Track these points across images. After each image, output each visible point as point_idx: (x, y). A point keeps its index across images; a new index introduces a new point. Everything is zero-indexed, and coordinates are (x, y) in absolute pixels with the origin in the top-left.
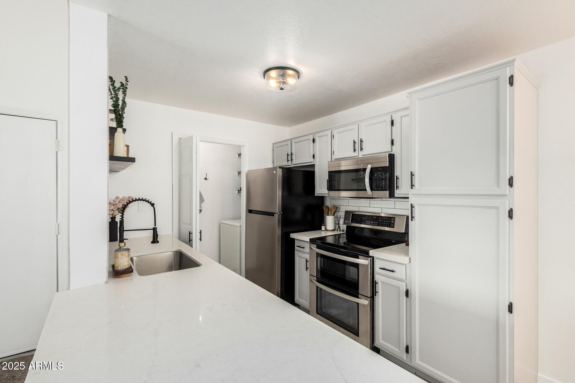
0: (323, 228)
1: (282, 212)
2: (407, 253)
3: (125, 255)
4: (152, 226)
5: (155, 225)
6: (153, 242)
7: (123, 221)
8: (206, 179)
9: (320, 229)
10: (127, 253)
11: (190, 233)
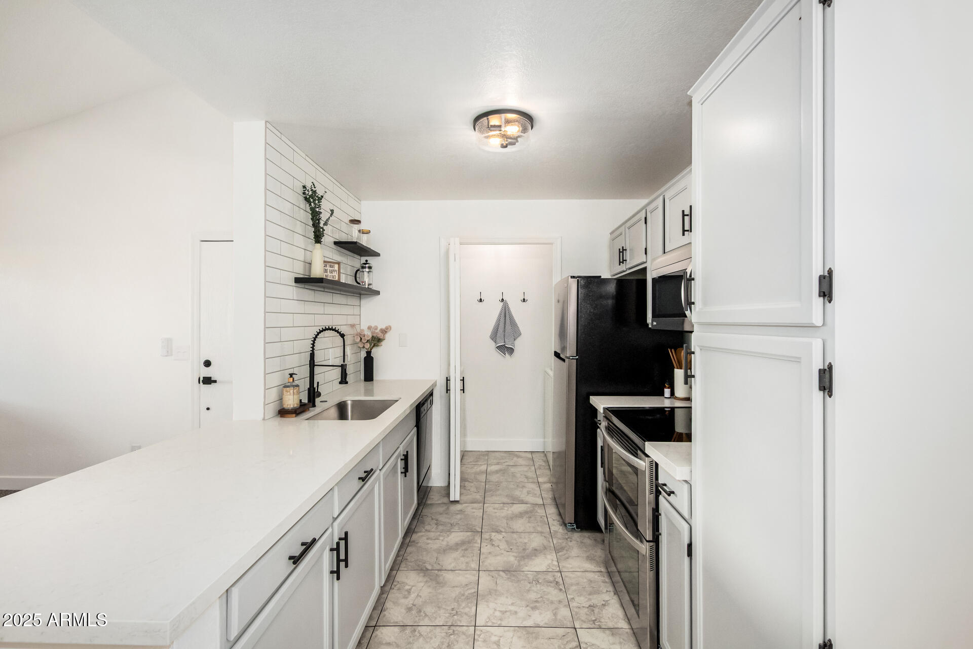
0: (667, 392)
1: (577, 355)
2: (688, 458)
3: (290, 392)
4: (339, 362)
5: (344, 361)
6: (340, 383)
7: (314, 354)
8: (524, 300)
9: (662, 394)
10: (292, 390)
11: (447, 380)
